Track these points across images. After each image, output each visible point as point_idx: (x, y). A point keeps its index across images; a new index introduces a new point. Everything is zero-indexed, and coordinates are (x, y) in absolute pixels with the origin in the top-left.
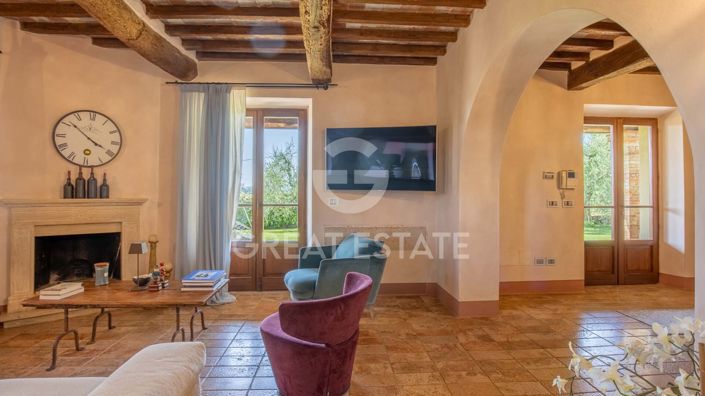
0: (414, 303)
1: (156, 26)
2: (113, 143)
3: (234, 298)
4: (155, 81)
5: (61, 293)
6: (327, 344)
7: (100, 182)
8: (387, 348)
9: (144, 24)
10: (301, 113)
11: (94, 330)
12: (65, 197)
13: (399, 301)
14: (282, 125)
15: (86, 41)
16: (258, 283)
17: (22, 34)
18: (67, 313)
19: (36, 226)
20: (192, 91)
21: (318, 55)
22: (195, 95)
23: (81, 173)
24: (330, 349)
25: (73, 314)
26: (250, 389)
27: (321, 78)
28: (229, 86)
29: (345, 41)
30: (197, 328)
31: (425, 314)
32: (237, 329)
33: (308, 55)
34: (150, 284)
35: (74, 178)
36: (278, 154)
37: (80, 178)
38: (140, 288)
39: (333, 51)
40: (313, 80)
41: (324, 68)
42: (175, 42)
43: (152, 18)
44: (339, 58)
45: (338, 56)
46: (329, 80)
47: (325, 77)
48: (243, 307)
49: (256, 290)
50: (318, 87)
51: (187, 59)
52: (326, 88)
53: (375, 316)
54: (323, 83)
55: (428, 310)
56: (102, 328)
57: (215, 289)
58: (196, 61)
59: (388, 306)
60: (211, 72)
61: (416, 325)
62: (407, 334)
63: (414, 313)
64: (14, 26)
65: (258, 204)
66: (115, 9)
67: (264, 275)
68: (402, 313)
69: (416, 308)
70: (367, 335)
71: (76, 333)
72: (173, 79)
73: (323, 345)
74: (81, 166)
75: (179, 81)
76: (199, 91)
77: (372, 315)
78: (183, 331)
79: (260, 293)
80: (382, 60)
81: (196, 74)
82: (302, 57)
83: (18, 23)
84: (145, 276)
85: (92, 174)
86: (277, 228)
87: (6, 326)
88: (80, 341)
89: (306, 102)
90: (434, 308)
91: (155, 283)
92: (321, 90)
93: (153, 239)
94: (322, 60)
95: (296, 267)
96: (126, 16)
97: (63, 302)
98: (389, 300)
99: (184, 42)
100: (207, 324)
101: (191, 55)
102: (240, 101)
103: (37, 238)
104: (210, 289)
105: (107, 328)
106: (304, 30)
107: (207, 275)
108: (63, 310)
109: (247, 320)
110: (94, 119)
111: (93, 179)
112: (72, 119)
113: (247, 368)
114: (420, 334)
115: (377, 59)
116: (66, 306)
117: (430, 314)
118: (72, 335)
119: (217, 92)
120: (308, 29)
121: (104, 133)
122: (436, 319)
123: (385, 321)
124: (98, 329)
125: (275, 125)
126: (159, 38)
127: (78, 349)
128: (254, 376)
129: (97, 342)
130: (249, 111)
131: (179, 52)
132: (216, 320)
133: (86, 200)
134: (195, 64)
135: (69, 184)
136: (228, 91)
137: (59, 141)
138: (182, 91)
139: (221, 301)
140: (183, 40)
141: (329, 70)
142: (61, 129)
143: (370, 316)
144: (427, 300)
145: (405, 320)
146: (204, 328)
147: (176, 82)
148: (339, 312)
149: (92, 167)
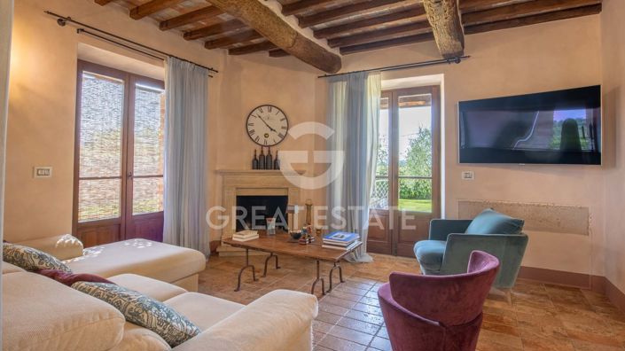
0: (569, 295)
1: (306, 33)
2: (283, 128)
3: (371, 259)
4: (310, 78)
5: (245, 237)
6: (440, 323)
7: (274, 158)
8: (524, 342)
9: (297, 33)
10: (434, 89)
11: (266, 267)
12: (253, 168)
13: (548, 291)
14: (421, 103)
15: (265, 55)
16: (394, 249)
17: (229, 57)
18: (247, 252)
19: (237, 188)
20: (337, 81)
21: (444, 29)
22: (340, 83)
23: (262, 151)
24: (444, 329)
25: (251, 253)
26: (369, 346)
27: (451, 52)
28: (366, 73)
29: (476, 9)
30: (336, 280)
31: (585, 313)
32: (369, 287)
33: (434, 32)
34: (301, 239)
35: (258, 154)
36: (423, 130)
37: (262, 155)
38: (293, 240)
39: (463, 23)
40: (444, 55)
41: (454, 42)
42: (322, 43)
43: (303, 27)
44: (471, 29)
45: (471, 27)
46: (462, 53)
47: (456, 51)
48: (377, 268)
49: (391, 254)
50: (449, 62)
51: (332, 56)
52: (458, 61)
53: (513, 301)
54: (454, 57)
55: (589, 308)
56: (271, 266)
57: (348, 249)
58: (340, 55)
59: (532, 294)
60: (352, 63)
61: (568, 323)
62: (554, 332)
63: (568, 308)
64: (225, 52)
65: (394, 176)
66: (276, 26)
67: (399, 242)
68: (550, 305)
69: (572, 303)
70: (500, 322)
71: (253, 268)
72: (323, 73)
73: (437, 323)
74: (262, 146)
75: (327, 74)
76: (342, 81)
77: (509, 300)
78: (322, 280)
79: (394, 257)
80: (524, 21)
81: (340, 67)
82: (430, 36)
83: (227, 51)
84: (298, 232)
85: (269, 151)
86: (423, 199)
87: (220, 254)
88: (256, 274)
89: (438, 78)
90: (601, 308)
91: (304, 238)
92: (454, 64)
93: (309, 203)
94: (450, 34)
95: (426, 238)
96: (283, 29)
97: (245, 244)
98: (535, 287)
99: (330, 42)
100: (345, 277)
101: (336, 51)
102: (376, 85)
103: (238, 197)
104: (344, 249)
105: (275, 267)
106: (427, 8)
107: (342, 237)
108: (245, 250)
109: (378, 280)
110: (270, 111)
111: (270, 155)
112: (257, 111)
113: (370, 325)
114: (574, 337)
115: (518, 21)
116: (247, 247)
117: (592, 315)
118: (251, 268)
119: (356, 79)
120: (430, 5)
121: (276, 121)
122: (599, 321)
123: (527, 310)
124: (269, 267)
125: (414, 103)
126: (309, 42)
127: (255, 280)
128: (375, 335)
129: (267, 277)
130: (384, 93)
131: (325, 51)
132: (353, 276)
133: (266, 171)
134: (339, 59)
135: (255, 159)
136: (365, 77)
137: (250, 128)
138: (331, 82)
139: (361, 260)
140: (329, 40)
141: (459, 43)
142: (252, 120)
143: (507, 301)
144: (589, 296)
145: (554, 314)
146: (342, 281)
147: (326, 76)
148: (453, 292)
149: (269, 146)
